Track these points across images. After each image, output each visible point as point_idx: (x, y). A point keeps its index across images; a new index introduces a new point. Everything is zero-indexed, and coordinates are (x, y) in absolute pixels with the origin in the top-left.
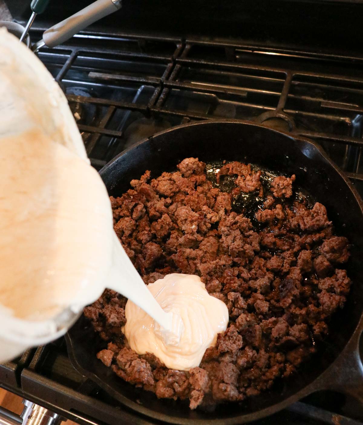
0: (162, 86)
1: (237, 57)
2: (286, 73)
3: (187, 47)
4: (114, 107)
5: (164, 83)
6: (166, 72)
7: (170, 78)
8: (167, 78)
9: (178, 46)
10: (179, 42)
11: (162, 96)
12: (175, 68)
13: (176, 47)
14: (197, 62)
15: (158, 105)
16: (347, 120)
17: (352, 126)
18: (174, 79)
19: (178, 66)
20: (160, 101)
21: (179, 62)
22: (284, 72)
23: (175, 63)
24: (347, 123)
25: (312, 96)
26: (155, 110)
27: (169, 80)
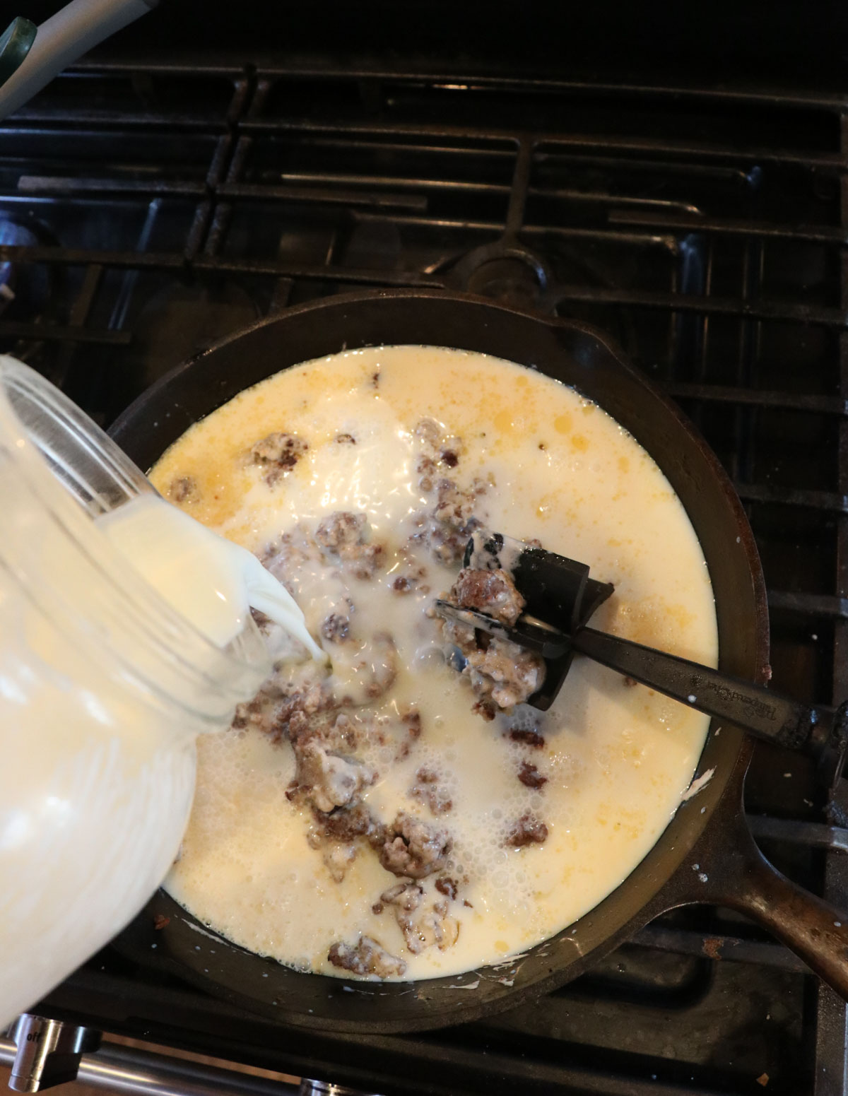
0: (213, 198)
1: (390, 102)
2: (517, 141)
3: (262, 86)
4: (100, 267)
5: (218, 192)
6: (217, 158)
7: (230, 174)
8: (223, 177)
9: (237, 85)
10: (238, 76)
11: (216, 225)
12: (239, 147)
13: (233, 89)
14: (294, 126)
15: (210, 248)
16: (670, 243)
17: (681, 256)
18: (241, 179)
19: (245, 140)
20: (214, 237)
21: (245, 131)
22: (512, 139)
23: (237, 132)
24: (668, 250)
25: (583, 189)
26: (204, 265)
27: (228, 180)
